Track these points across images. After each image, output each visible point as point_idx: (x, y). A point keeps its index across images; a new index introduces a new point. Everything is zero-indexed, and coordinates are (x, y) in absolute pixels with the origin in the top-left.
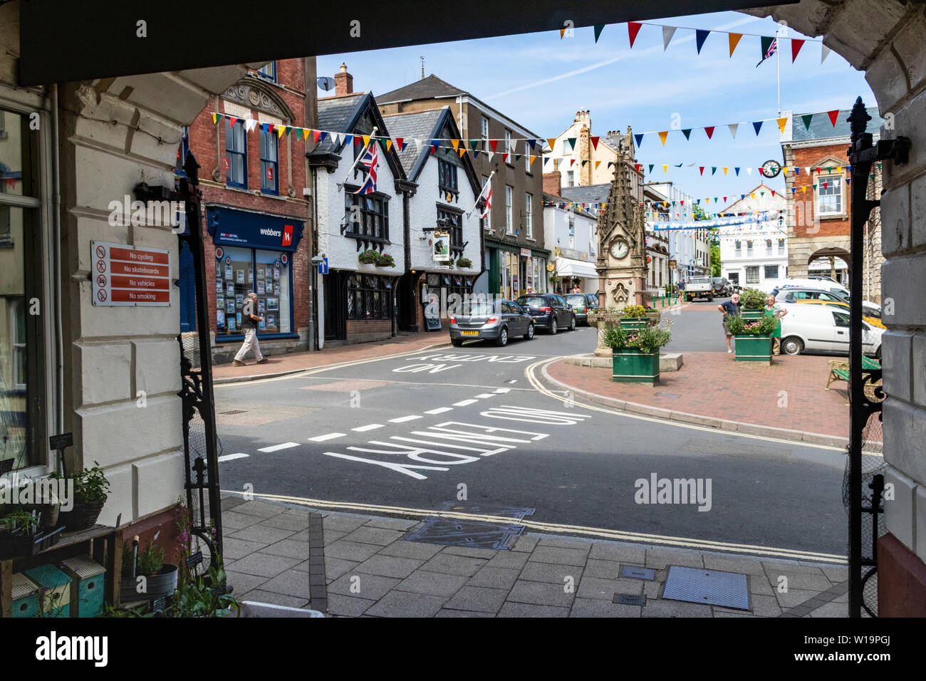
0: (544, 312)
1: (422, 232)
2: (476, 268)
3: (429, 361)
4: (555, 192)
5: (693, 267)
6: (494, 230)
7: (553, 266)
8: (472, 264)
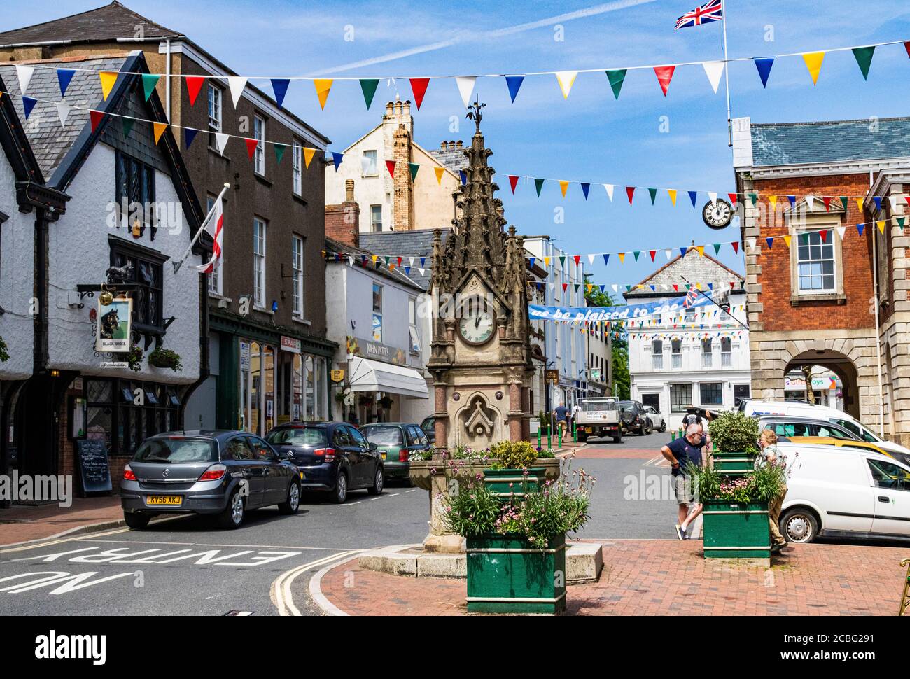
0: (321, 459)
1: (76, 293)
2: (189, 369)
3: (63, 564)
4: (347, 239)
5: (584, 383)
6: (230, 300)
7: (342, 371)
8: (181, 362)
